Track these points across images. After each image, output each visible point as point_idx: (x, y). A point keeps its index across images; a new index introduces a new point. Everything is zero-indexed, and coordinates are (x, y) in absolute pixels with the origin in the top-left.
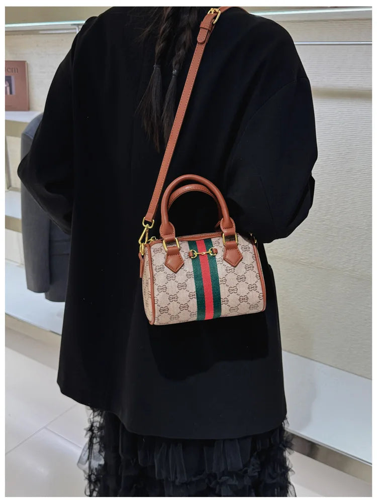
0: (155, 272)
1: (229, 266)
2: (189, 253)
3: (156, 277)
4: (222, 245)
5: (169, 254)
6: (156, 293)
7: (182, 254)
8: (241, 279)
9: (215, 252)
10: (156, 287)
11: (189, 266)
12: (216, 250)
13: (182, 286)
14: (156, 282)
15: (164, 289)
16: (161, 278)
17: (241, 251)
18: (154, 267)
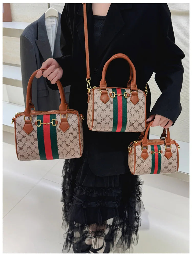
0: (136, 159)
1: (167, 158)
2: (151, 152)
3: (137, 161)
4: (164, 149)
5: (143, 152)
6: (136, 166)
7: (148, 152)
8: (170, 163)
9: (161, 152)
10: (136, 164)
11: (150, 157)
12: (162, 151)
13: (147, 165)
14: (137, 162)
15: (139, 165)
16: (139, 161)
17: (172, 152)
18: (136, 157)
